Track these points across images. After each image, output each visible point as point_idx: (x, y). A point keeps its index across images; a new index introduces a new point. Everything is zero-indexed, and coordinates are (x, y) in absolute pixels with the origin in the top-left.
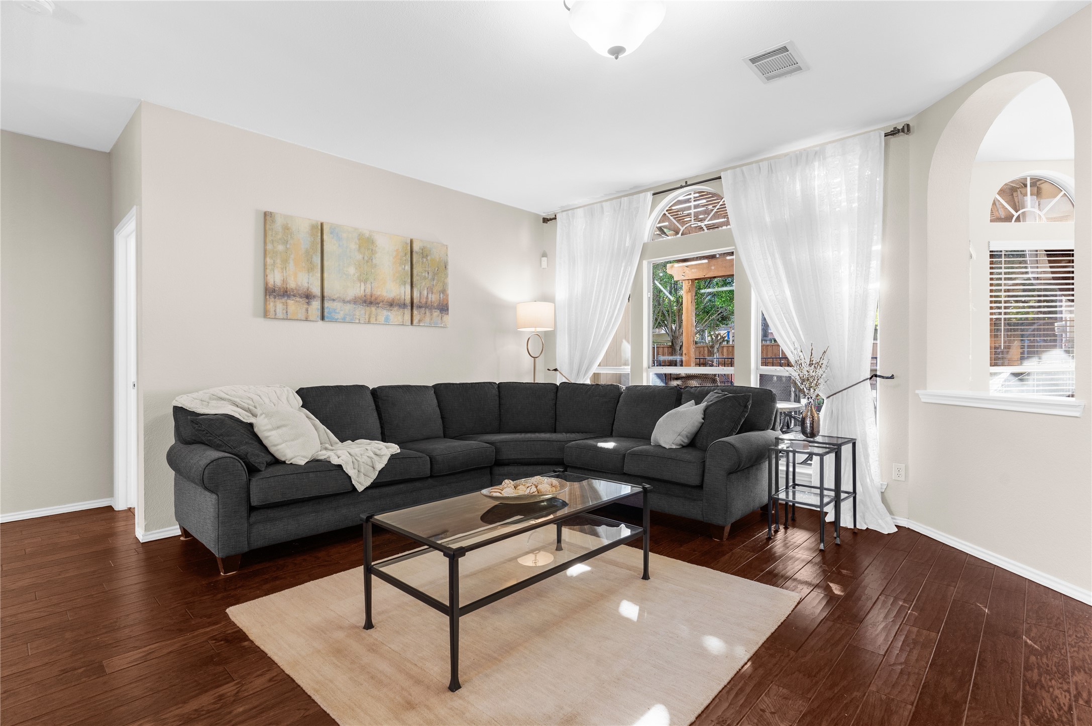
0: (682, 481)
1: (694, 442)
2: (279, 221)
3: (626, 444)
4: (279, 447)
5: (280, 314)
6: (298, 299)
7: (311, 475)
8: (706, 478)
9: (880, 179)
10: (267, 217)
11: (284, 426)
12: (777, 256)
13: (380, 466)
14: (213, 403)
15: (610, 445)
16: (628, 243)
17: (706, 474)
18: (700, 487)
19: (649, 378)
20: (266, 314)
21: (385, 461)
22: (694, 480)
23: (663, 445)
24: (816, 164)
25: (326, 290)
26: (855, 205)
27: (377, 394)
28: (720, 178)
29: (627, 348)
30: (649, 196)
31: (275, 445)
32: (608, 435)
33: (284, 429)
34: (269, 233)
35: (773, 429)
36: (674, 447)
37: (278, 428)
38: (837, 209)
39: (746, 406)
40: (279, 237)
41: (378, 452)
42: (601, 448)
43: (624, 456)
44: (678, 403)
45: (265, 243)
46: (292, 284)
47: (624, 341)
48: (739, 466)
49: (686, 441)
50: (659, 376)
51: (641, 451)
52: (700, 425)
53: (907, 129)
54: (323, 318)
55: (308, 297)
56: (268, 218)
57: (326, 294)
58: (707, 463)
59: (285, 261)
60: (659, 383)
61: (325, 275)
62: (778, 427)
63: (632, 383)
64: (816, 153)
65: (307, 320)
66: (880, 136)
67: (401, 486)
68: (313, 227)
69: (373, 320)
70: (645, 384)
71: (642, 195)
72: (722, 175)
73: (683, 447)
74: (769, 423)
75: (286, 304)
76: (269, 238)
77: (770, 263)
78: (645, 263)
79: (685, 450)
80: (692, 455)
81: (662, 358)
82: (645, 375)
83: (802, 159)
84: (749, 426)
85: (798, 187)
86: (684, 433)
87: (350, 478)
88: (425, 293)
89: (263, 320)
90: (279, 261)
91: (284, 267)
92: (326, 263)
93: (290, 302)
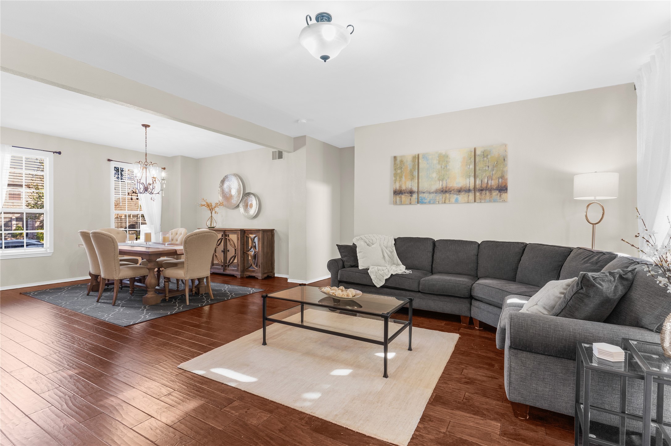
2: (400, 159)
6: (406, 194)
10: (395, 158)
21: (389, 276)
25: (420, 188)
34: (396, 165)
46: (404, 188)
55: (411, 192)
57: (420, 190)
59: (401, 177)
61: (420, 180)
68: (414, 157)
75: (401, 197)
76: (395, 168)
87: (371, 278)
88: (486, 180)
89: (393, 205)
90: (398, 178)
91: (400, 181)
92: (420, 174)
93: (403, 196)
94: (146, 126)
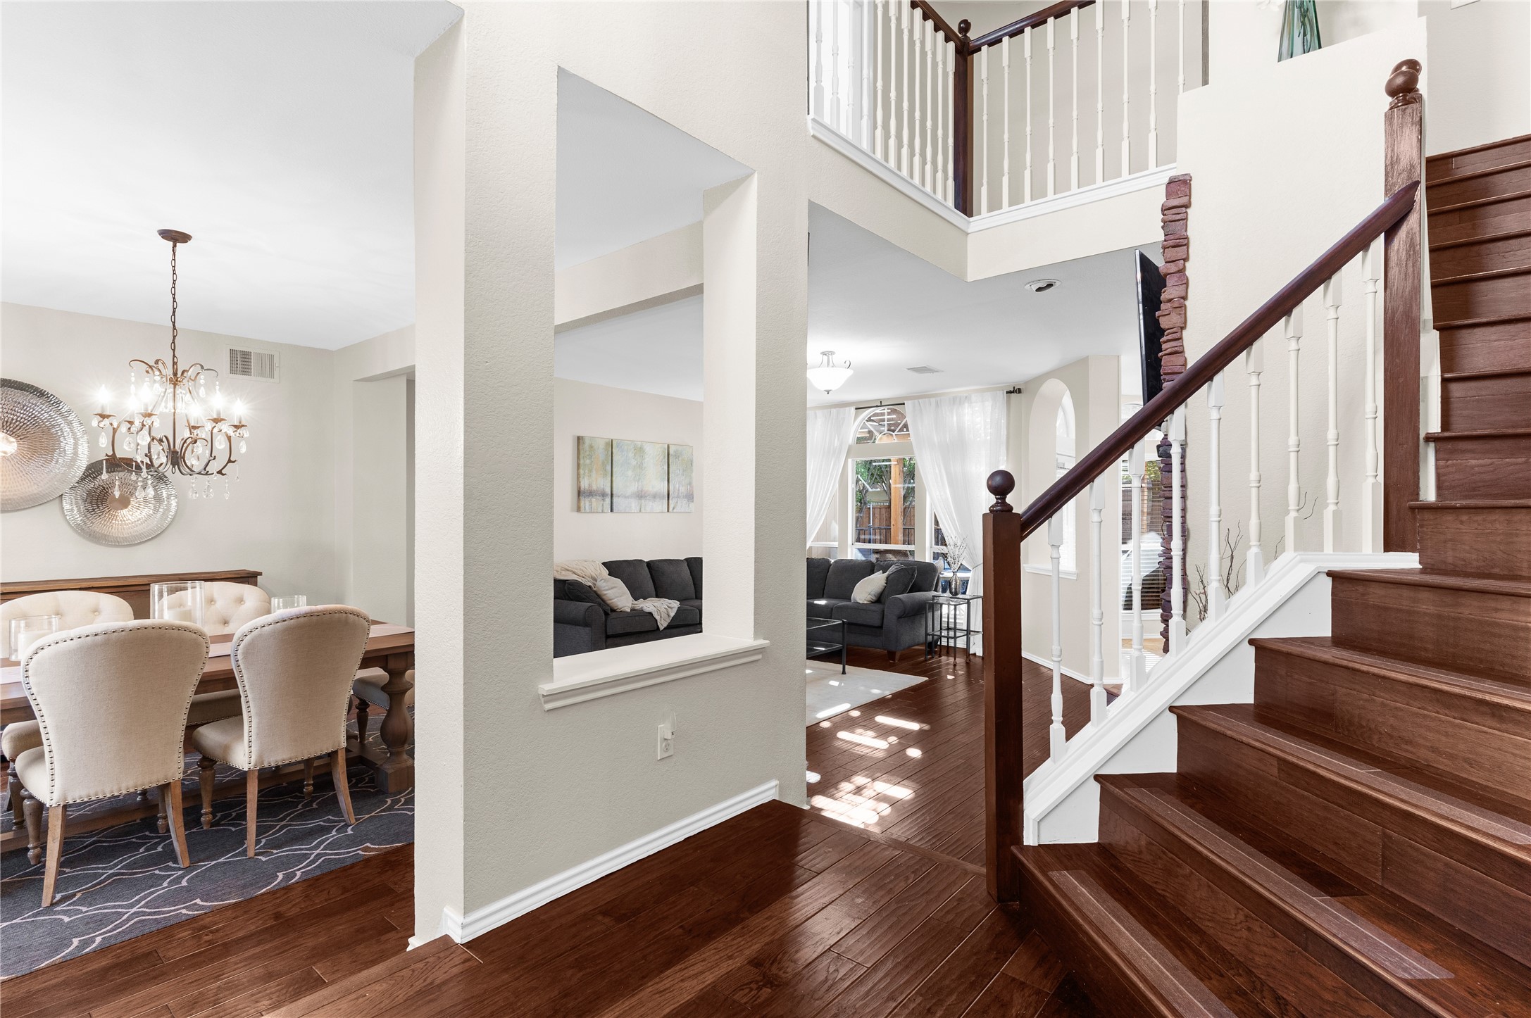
0: (870, 624)
1: (880, 599)
2: (587, 442)
3: (833, 602)
4: (613, 601)
5: (587, 510)
6: (598, 497)
7: (637, 618)
8: (885, 621)
9: (1004, 422)
10: (579, 440)
11: (615, 587)
12: (942, 466)
13: (672, 614)
14: (563, 572)
15: (822, 602)
16: (836, 443)
17: (885, 619)
18: (881, 627)
19: (852, 553)
20: (579, 509)
21: (675, 610)
22: (877, 623)
23: (859, 601)
24: (966, 405)
25: (614, 490)
26: (989, 438)
27: (650, 565)
28: (904, 404)
29: (835, 527)
30: (853, 410)
31: (611, 600)
32: (821, 597)
33: (615, 589)
34: (582, 452)
35: (936, 590)
36: (866, 602)
37: (612, 588)
38: (978, 439)
39: (913, 575)
40: (587, 453)
41: (670, 605)
42: (816, 604)
43: (832, 609)
44: (872, 572)
45: (578, 458)
46: (594, 487)
47: (833, 521)
48: (904, 613)
49: (874, 598)
50: (860, 550)
51: (844, 606)
52: (883, 588)
53: (1019, 391)
54: (612, 510)
55: (603, 495)
56: (581, 441)
57: (614, 493)
58: (885, 612)
59: (590, 471)
60: (860, 557)
61: (614, 478)
62: (940, 588)
63: (840, 557)
64: (966, 397)
65: (602, 512)
66: (1003, 393)
67: (682, 629)
68: (607, 444)
69: (643, 510)
70: (849, 558)
71: (847, 409)
72: (905, 402)
73: (872, 602)
74: (932, 586)
75: (590, 502)
76: (581, 456)
77: (937, 471)
78: (850, 461)
79: (873, 604)
80: (878, 607)
81: (862, 537)
82: (849, 550)
83: (957, 401)
84: (916, 588)
85: (955, 419)
86: (873, 593)
87: (656, 620)
88: (677, 486)
89: (576, 513)
90: (587, 471)
91: (590, 476)
92: (614, 470)
93: (593, 500)
94: (176, 237)
